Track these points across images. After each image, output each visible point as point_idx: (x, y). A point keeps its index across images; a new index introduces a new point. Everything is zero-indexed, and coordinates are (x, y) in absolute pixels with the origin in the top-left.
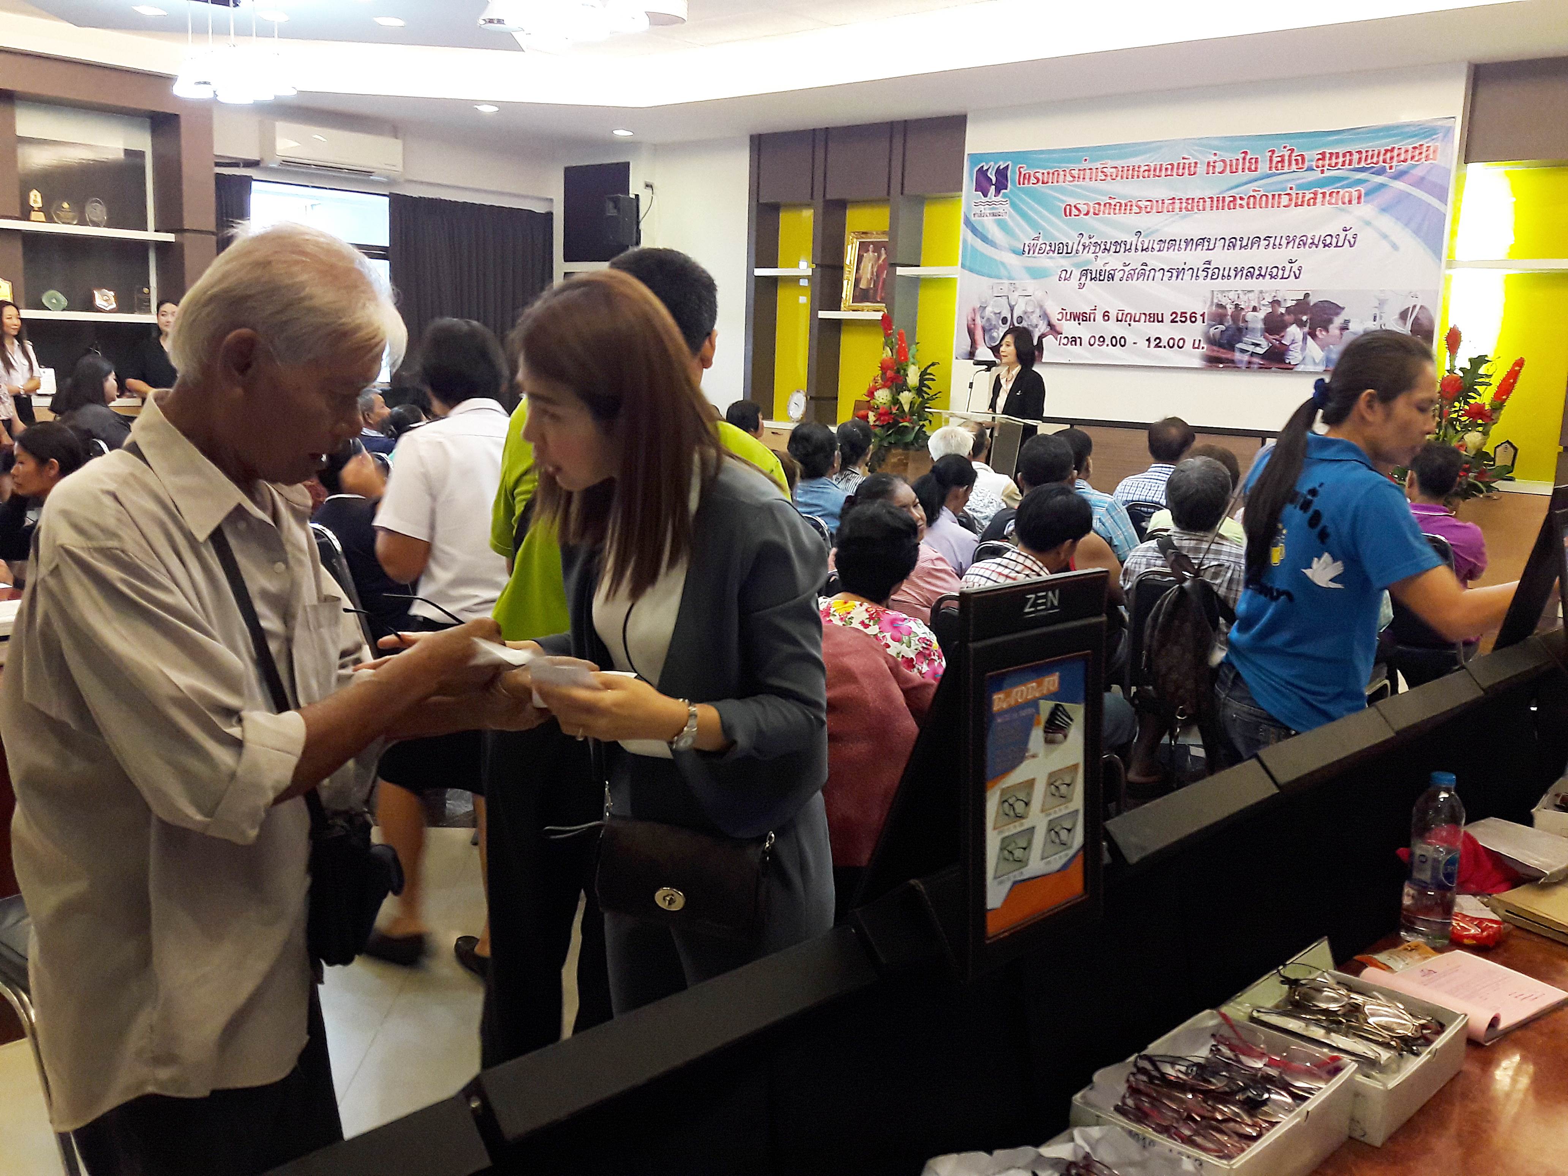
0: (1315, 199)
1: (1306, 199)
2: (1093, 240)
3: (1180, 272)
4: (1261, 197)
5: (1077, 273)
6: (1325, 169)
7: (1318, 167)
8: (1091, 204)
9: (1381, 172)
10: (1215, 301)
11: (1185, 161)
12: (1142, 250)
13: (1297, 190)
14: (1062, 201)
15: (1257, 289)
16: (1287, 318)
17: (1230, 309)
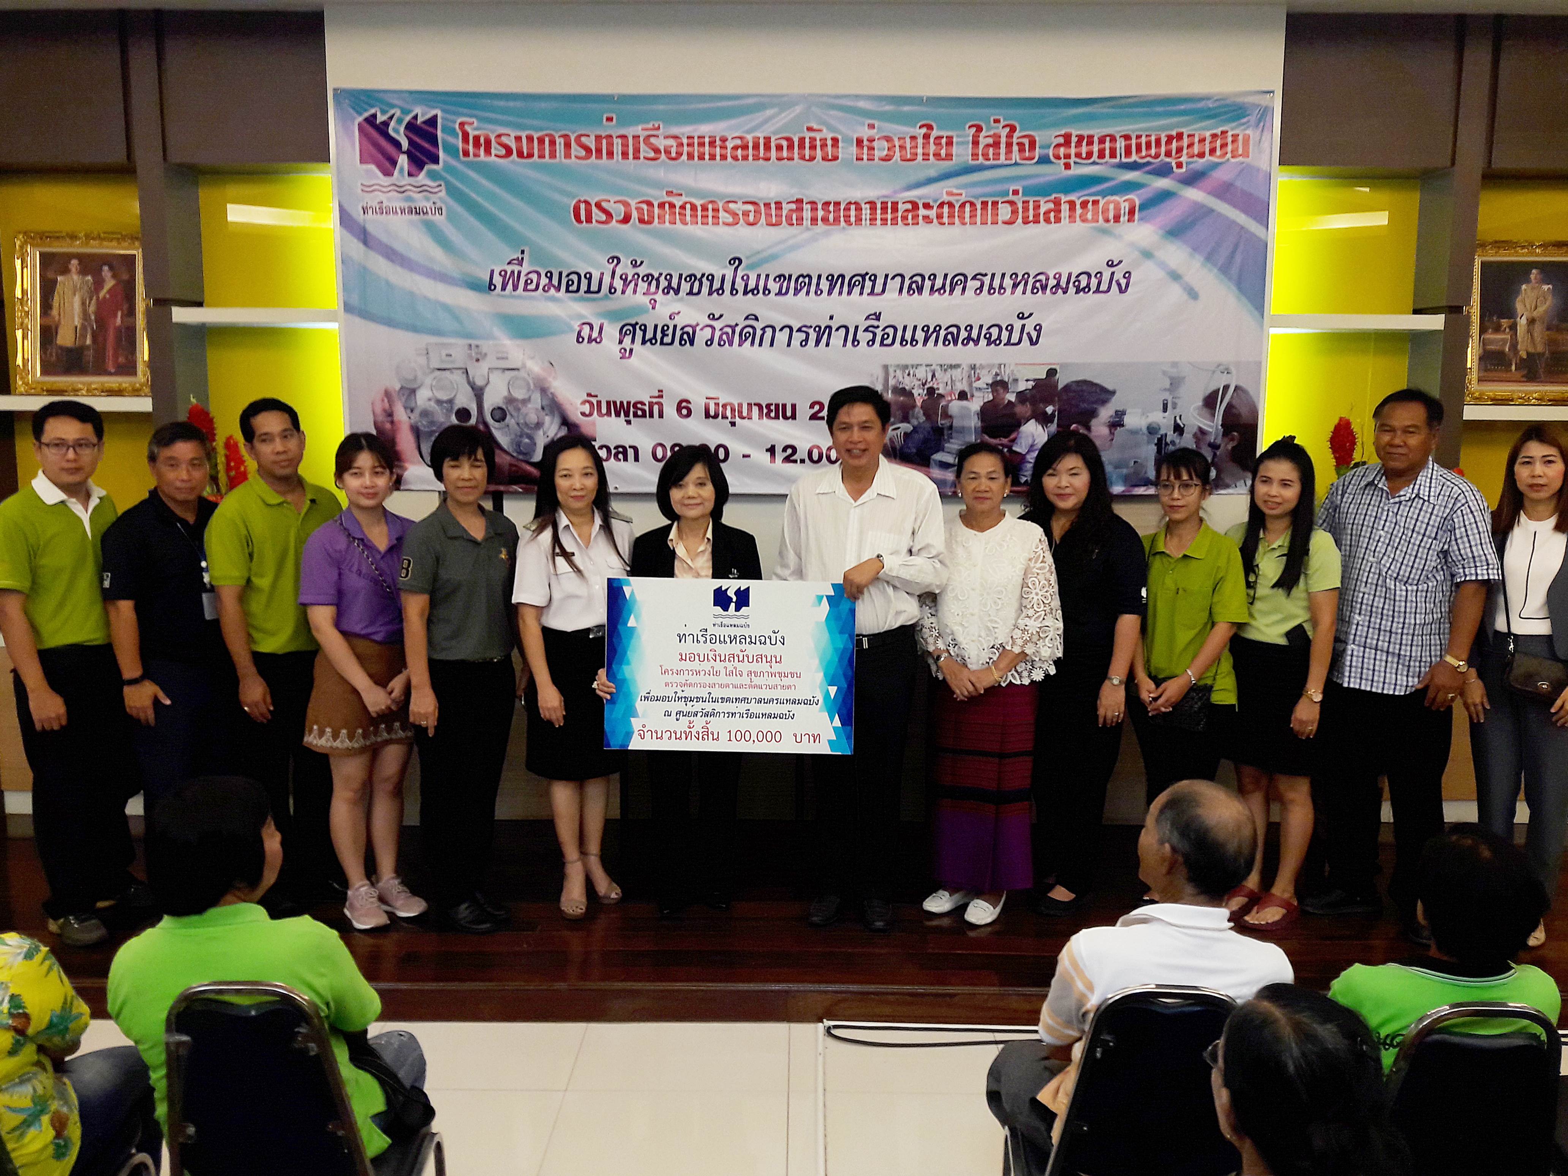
0: (1058, 211)
1: (1042, 210)
2: (642, 271)
3: (823, 333)
4: (963, 205)
5: (612, 331)
6: (1072, 161)
7: (1058, 158)
8: (633, 203)
9: (1164, 171)
10: (892, 382)
11: (812, 134)
12: (745, 293)
13: (1024, 194)
14: (570, 195)
15: (965, 362)
16: (1023, 410)
17: (919, 396)
